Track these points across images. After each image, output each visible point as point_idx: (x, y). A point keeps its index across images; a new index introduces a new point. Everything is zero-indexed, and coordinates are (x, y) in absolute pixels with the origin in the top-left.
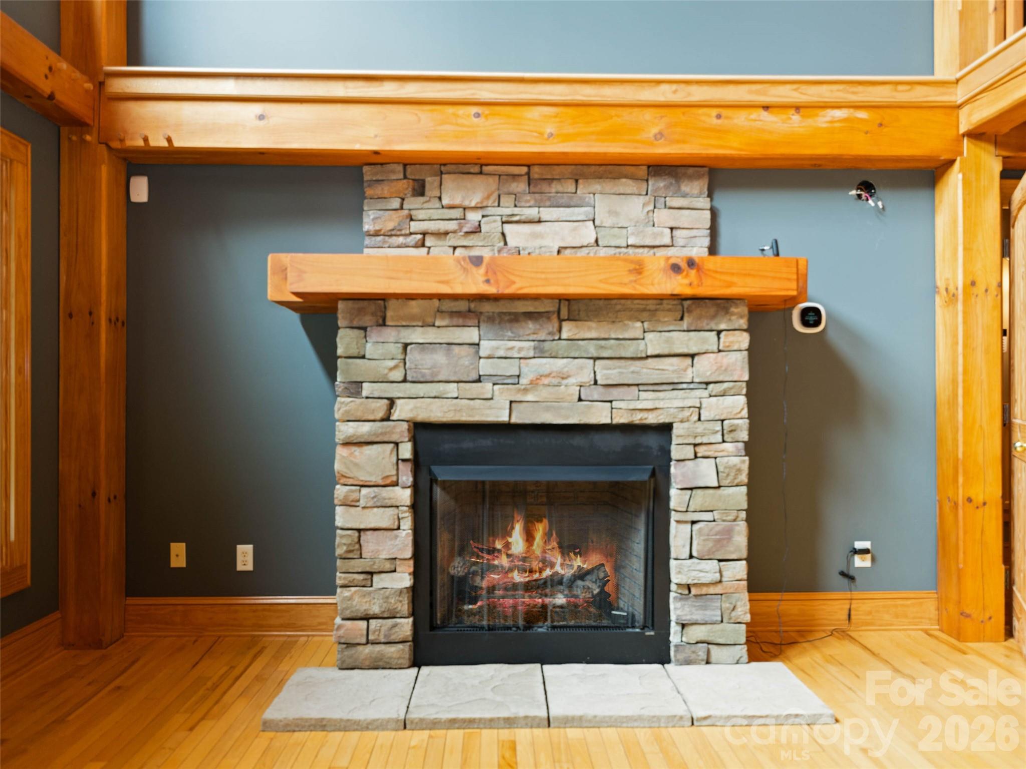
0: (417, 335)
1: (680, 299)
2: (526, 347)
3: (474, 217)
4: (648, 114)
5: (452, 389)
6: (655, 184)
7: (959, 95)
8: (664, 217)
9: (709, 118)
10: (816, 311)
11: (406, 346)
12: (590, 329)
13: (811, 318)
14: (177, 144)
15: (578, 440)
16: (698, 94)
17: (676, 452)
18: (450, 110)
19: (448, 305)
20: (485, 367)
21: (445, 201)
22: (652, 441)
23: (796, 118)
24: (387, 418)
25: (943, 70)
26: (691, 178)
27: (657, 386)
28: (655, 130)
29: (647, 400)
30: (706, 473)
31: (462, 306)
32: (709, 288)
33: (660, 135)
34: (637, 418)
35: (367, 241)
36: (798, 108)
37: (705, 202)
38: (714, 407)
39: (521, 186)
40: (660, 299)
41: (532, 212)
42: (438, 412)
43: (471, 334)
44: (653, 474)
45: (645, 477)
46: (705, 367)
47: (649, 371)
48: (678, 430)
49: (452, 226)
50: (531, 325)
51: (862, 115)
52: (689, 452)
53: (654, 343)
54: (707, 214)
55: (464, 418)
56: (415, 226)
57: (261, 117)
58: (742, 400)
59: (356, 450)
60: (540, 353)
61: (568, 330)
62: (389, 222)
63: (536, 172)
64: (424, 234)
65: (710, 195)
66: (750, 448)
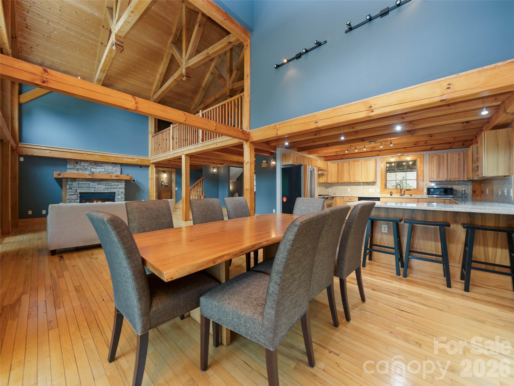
0: (81, 182)
1: (116, 180)
2: (96, 184)
3: (86, 167)
4: (113, 157)
5: (86, 189)
6: (113, 165)
7: (150, 159)
8: (114, 169)
9: (121, 159)
10: (134, 180)
11: (79, 184)
12: (105, 182)
13: (134, 181)
14: (33, 155)
15: (103, 194)
16: (119, 156)
17: (116, 195)
18: (83, 154)
19: (85, 179)
20: (90, 186)
21: (81, 165)
22: (113, 194)
23: (132, 160)
24: (76, 192)
25: (150, 156)
26: (118, 165)
27: (113, 188)
28: (113, 159)
29: (112, 190)
30: (120, 197)
31: (87, 179)
32: (120, 178)
33: (114, 160)
34: (111, 192)
35: (68, 169)
36: (132, 159)
37: (120, 167)
38: (120, 190)
39: (94, 164)
40: (114, 179)
41: (96, 167)
42: (84, 191)
43: (89, 182)
44: (113, 198)
45: (112, 198)
46: (119, 186)
47: (113, 187)
48: (116, 193)
49: (83, 168)
50: (97, 182)
51: (140, 160)
52: (118, 195)
53: (113, 184)
54: (120, 169)
55: (87, 192)
56: (76, 168)
57: (50, 152)
58: (124, 190)
59: (71, 196)
60: (98, 185)
61: (102, 182)
62: (72, 167)
63: (96, 162)
64: (78, 169)
65: (121, 167)
66: (125, 195)
